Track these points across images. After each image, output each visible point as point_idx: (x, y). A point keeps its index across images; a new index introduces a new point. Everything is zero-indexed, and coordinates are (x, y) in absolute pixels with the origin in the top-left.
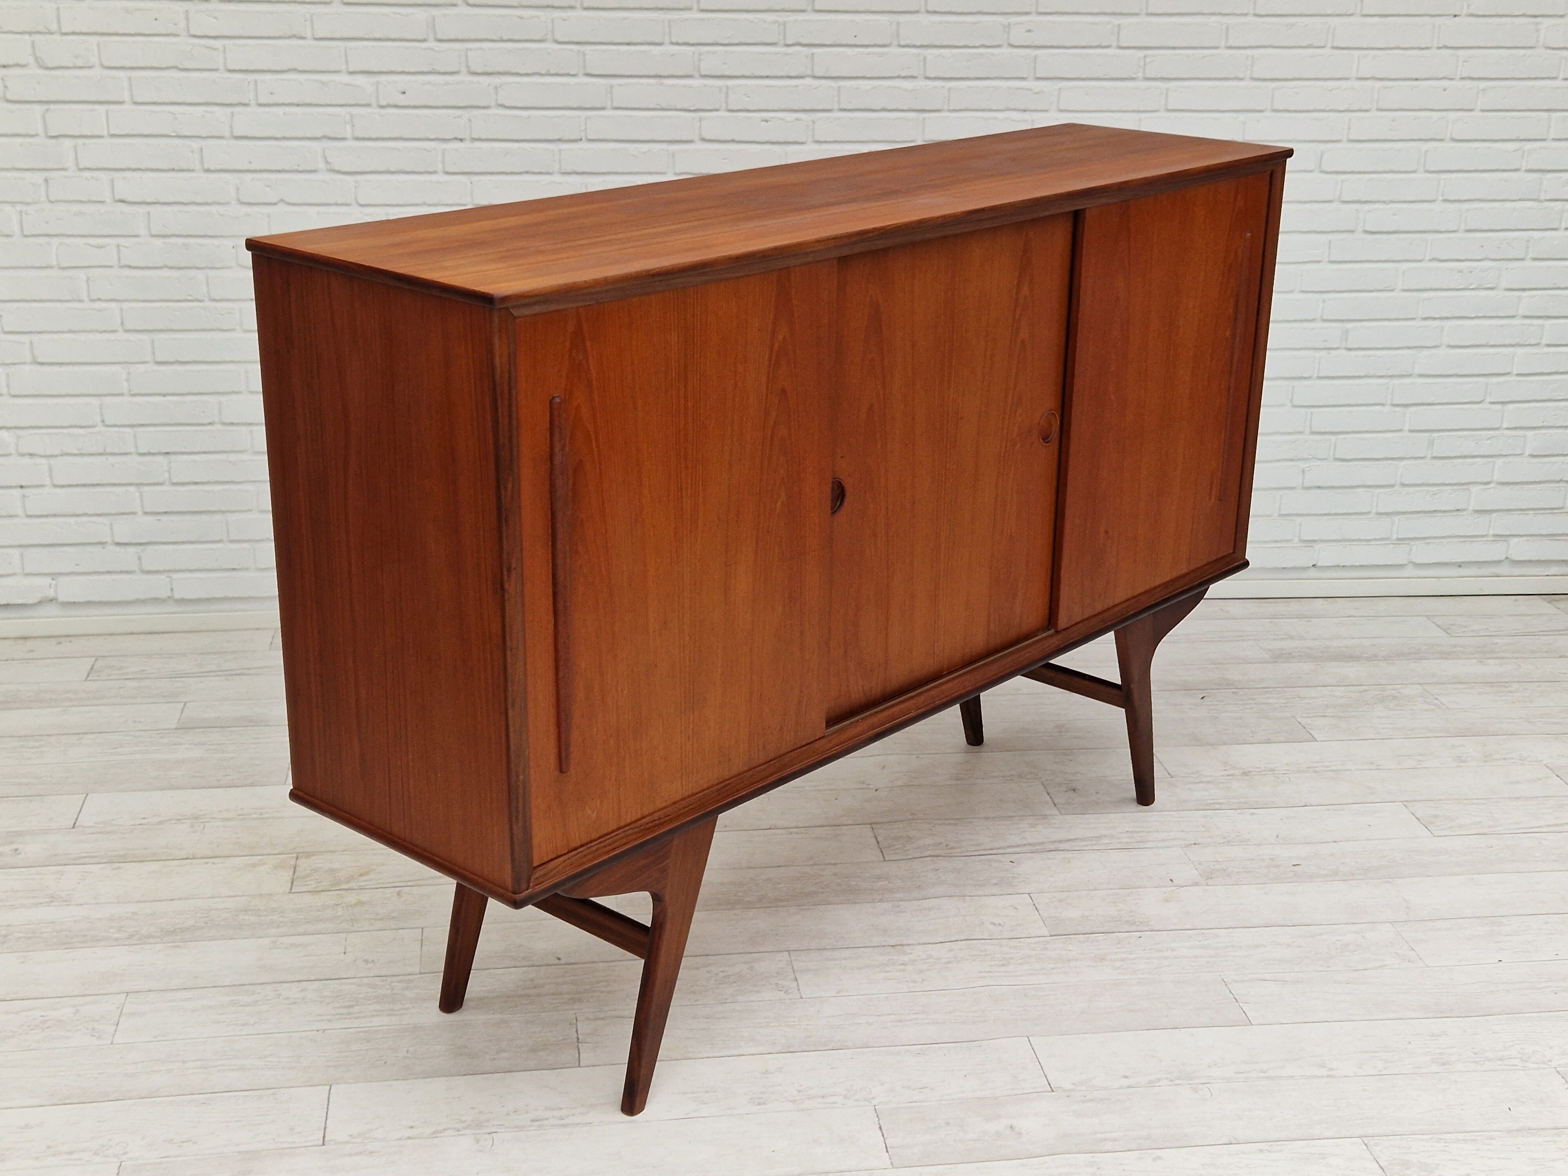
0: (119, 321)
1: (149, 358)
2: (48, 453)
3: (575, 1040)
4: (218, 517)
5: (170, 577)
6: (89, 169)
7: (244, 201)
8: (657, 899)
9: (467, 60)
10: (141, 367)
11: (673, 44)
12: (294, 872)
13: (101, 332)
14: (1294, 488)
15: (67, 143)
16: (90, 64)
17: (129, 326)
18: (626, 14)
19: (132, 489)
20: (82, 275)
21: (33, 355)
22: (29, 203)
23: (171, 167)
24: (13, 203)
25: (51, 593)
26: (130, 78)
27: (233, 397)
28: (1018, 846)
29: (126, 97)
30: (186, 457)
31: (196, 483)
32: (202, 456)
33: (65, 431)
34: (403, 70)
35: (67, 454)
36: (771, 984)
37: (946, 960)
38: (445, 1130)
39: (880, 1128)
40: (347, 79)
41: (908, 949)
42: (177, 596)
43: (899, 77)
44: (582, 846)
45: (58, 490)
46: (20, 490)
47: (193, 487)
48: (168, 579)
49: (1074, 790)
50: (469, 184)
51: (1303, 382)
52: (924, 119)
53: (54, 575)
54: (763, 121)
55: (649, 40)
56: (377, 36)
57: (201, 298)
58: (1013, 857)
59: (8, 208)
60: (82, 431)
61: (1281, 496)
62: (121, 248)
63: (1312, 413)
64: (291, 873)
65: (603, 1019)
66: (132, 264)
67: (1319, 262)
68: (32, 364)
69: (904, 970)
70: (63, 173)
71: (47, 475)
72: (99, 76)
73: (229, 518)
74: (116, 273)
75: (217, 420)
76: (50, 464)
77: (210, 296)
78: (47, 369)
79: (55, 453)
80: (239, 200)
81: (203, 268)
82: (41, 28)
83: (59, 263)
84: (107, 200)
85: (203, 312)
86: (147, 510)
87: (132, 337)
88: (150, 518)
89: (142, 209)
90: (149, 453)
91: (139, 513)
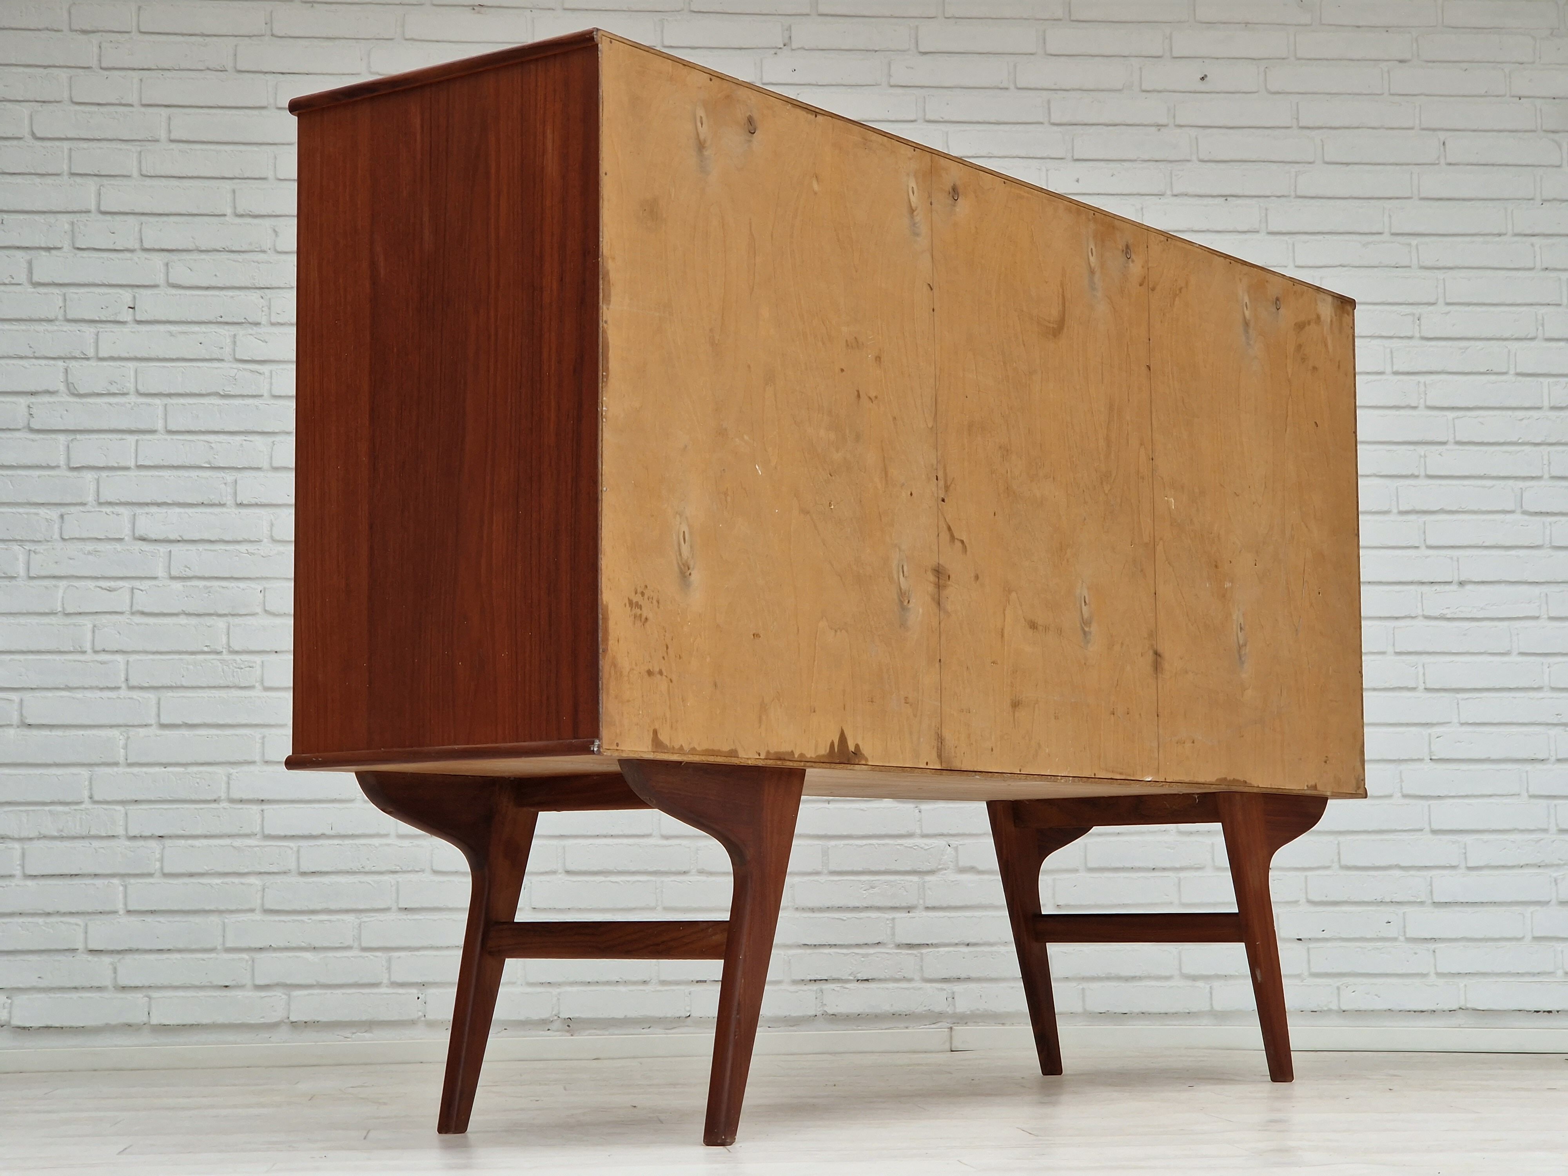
0: (123, 676)
1: (152, 721)
2: (23, 835)
4: (214, 919)
5: (149, 996)
6: (110, 504)
7: (278, 538)
10: (142, 731)
13: (101, 689)
14: (1547, 903)
15: (89, 476)
16: (125, 391)
17: (133, 682)
19: (116, 881)
20: (87, 622)
21: (21, 715)
22: (40, 541)
23: (200, 501)
24: (21, 542)
25: (5, 1017)
26: (166, 406)
27: (246, 768)
29: (160, 426)
30: (182, 842)
31: (191, 875)
32: (204, 840)
33: (47, 808)
35: (45, 837)
42: (154, 1021)
45: (29, 882)
47: (187, 880)
48: (146, 998)
51: (1539, 766)
53: (11, 991)
57: (219, 650)
59: (16, 547)
60: (66, 809)
61: (1532, 913)
62: (135, 591)
63: (1555, 806)
66: (146, 610)
67: (1537, 618)
68: (18, 727)
70: (81, 508)
71: (18, 863)
72: (133, 404)
73: (226, 920)
74: (127, 620)
75: (223, 796)
76: (23, 849)
77: (229, 647)
78: (35, 732)
79: (31, 836)
80: (272, 537)
81: (225, 615)
82: (77, 354)
83: (63, 608)
84: (126, 538)
85: (219, 664)
86: (130, 908)
87: (135, 694)
88: (133, 919)
89: (163, 549)
90: (141, 836)
91: (121, 912)
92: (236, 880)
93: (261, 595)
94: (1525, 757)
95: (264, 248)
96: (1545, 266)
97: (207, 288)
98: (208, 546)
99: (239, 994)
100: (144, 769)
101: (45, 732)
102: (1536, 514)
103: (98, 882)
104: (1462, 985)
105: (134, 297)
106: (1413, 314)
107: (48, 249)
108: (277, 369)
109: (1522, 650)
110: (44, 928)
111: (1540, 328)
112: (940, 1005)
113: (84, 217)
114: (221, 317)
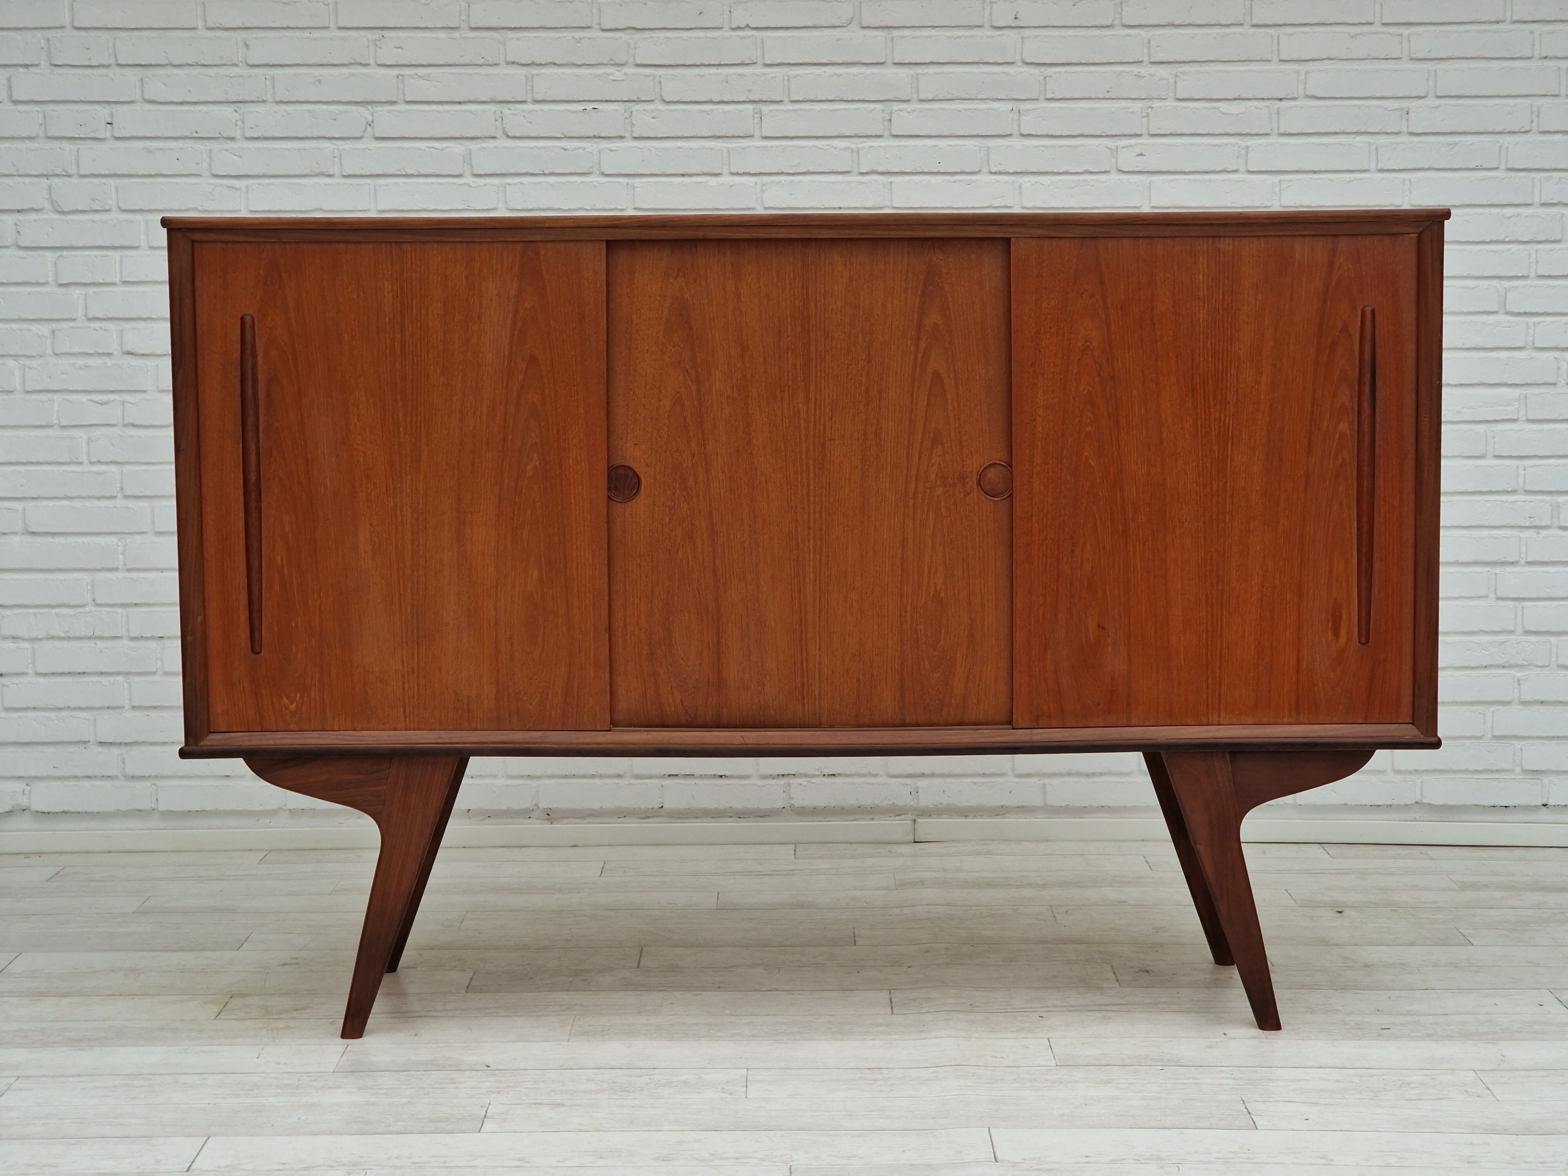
0: (118, 486)
2: (33, 635)
3: (483, 1117)
5: (154, 785)
6: (98, 319)
10: (139, 538)
11: (732, 174)
12: (225, 1006)
13: (99, 498)
14: (1509, 703)
15: (77, 292)
16: (107, 208)
17: (128, 492)
18: (680, 143)
19: (121, 679)
20: (82, 434)
21: (24, 522)
22: (33, 357)
24: (16, 357)
25: (25, 802)
26: (147, 222)
28: (1055, 1007)
29: (142, 242)
33: (53, 611)
34: (436, 207)
35: (53, 638)
36: (716, 1088)
37: (924, 1079)
42: (162, 808)
45: (41, 679)
49: (1146, 972)
51: (1509, 569)
53: (30, 780)
55: (706, 170)
56: (410, 172)
58: (1044, 1014)
59: (11, 362)
60: (71, 611)
61: (1493, 712)
62: (126, 405)
63: (1523, 607)
64: (221, 1007)
66: (136, 423)
67: (1515, 421)
68: (23, 534)
69: (872, 1084)
70: (72, 324)
71: (30, 661)
72: (115, 221)
74: (120, 432)
76: (33, 648)
78: (39, 540)
79: (40, 637)
82: (59, 171)
83: (59, 422)
84: (115, 352)
86: (135, 704)
87: (132, 504)
88: (138, 713)
90: (142, 637)
91: (127, 707)
94: (1494, 559)
95: (235, 62)
96: (1543, 55)
97: (182, 103)
100: (142, 574)
101: (49, 539)
102: (1519, 314)
103: (104, 680)
104: (1420, 781)
105: (112, 114)
106: (1402, 109)
107: (26, 66)
108: (252, 184)
109: (1497, 453)
110: (56, 722)
111: (1536, 120)
112: (905, 800)
113: (59, 33)
114: (197, 132)
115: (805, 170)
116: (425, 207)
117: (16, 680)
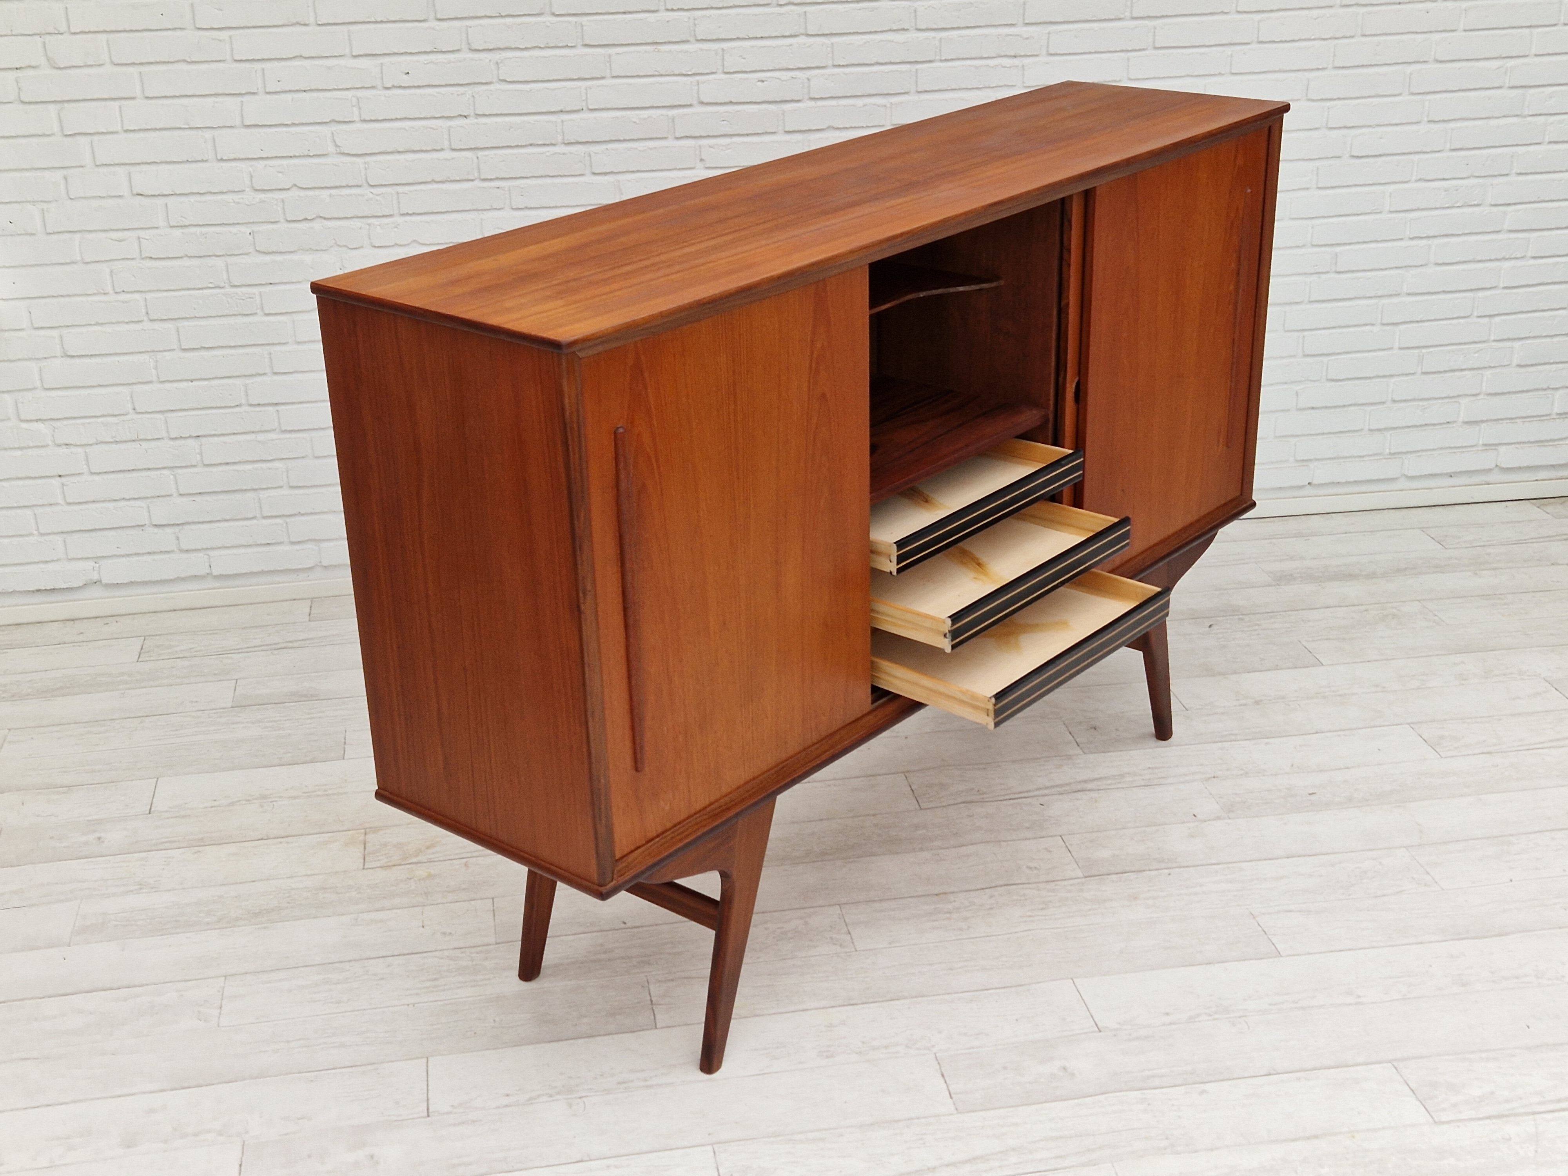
0: (144, 311)
1: (175, 346)
2: (83, 442)
3: (650, 1002)
4: (251, 495)
5: (208, 555)
6: (106, 165)
7: (258, 188)
8: (724, 876)
9: (467, 37)
10: (168, 355)
11: (668, 10)
12: (365, 848)
14: (1288, 410)
15: (84, 141)
16: (101, 63)
17: (154, 316)
19: (165, 472)
20: (105, 268)
21: (63, 349)
22: (50, 202)
23: (185, 159)
24: (33, 202)
25: (96, 577)
26: (140, 74)
27: (259, 379)
28: (1046, 788)
30: (216, 439)
31: (227, 464)
32: (233, 437)
33: (100, 420)
35: (102, 442)
36: (827, 938)
37: (988, 907)
38: (539, 1096)
39: (943, 1075)
40: (352, 63)
41: (951, 897)
42: (215, 573)
43: (891, 30)
44: (658, 836)
45: (96, 478)
46: (59, 479)
47: (224, 468)
48: (206, 556)
49: (1095, 729)
50: (475, 160)
52: (917, 70)
53: (97, 559)
54: (759, 81)
55: (645, 8)
56: (378, 18)
57: (222, 284)
58: (1042, 800)
59: (30, 207)
60: (115, 420)
62: (141, 240)
64: (362, 849)
65: (672, 980)
66: (154, 256)
68: (62, 357)
69: (949, 919)
70: (81, 170)
71: (84, 463)
72: (109, 74)
73: (261, 496)
74: (138, 265)
75: (244, 402)
76: (86, 453)
77: (230, 282)
78: (77, 361)
79: (90, 442)
80: (253, 187)
81: (223, 256)
82: (51, 30)
83: (82, 258)
84: (126, 194)
85: (224, 298)
86: (182, 492)
87: (157, 326)
88: (185, 499)
89: (160, 201)
90: (181, 437)
91: (175, 495)
92: (264, 465)
93: (251, 237)
98: (198, 198)
99: (279, 548)
100: (176, 385)
101: (87, 361)
102: (1315, 101)
103: (152, 474)
110: (114, 511)
115: (731, 4)
116: (396, 51)
117: (73, 479)
